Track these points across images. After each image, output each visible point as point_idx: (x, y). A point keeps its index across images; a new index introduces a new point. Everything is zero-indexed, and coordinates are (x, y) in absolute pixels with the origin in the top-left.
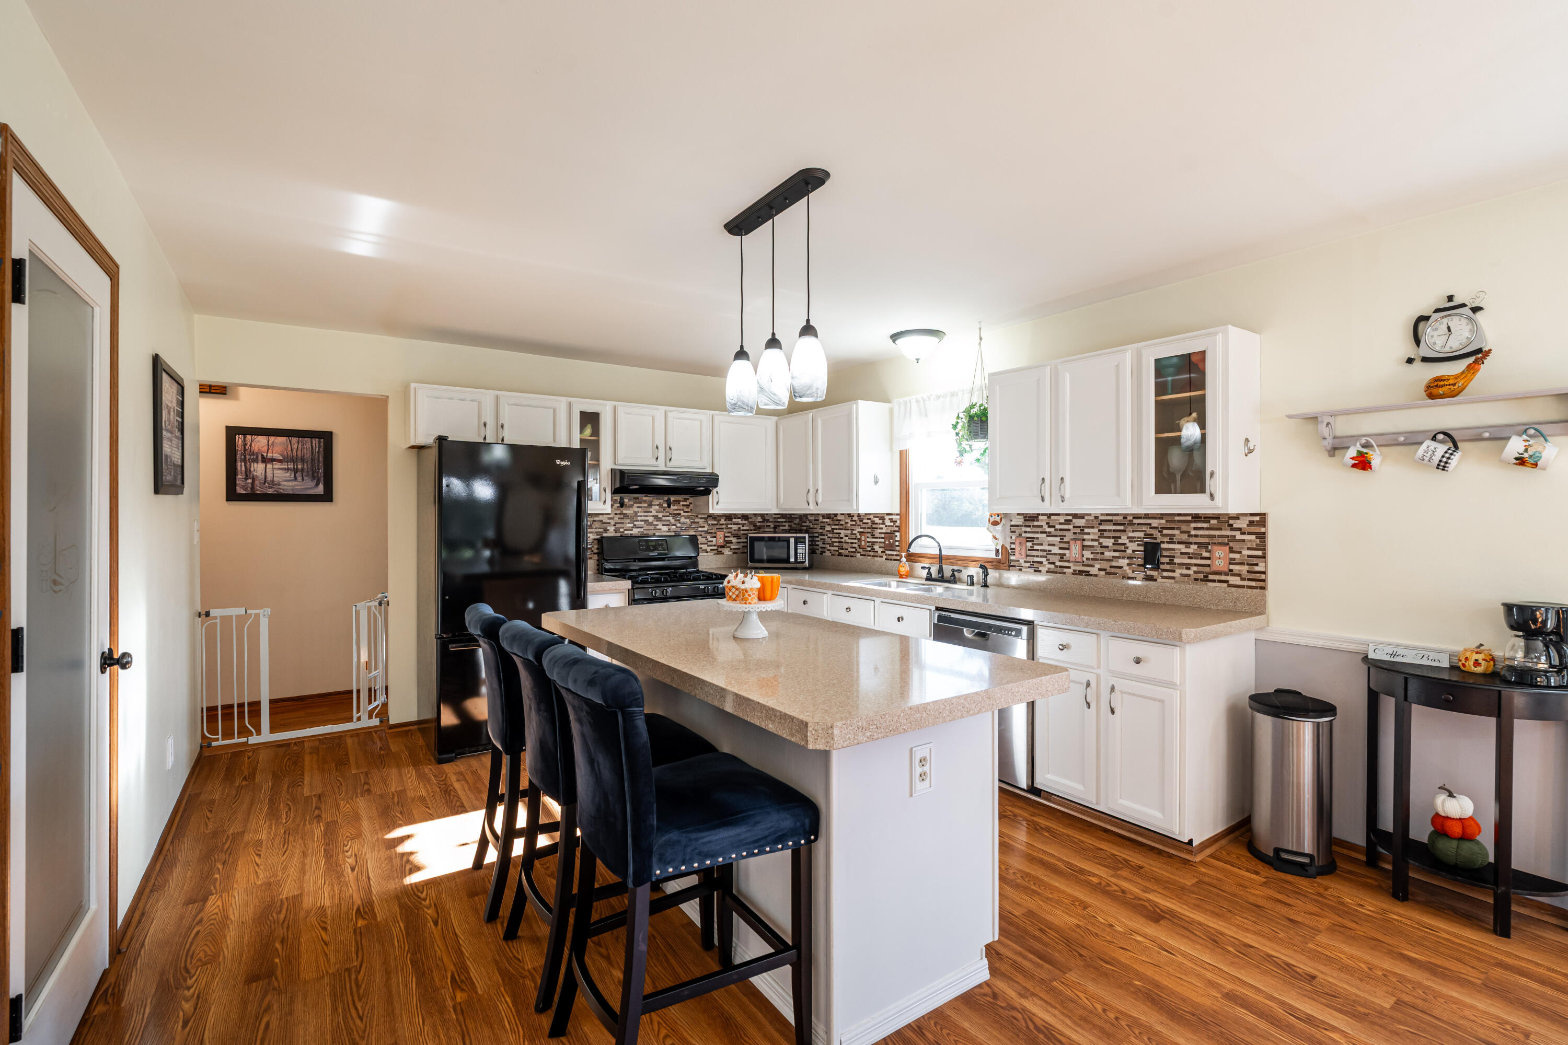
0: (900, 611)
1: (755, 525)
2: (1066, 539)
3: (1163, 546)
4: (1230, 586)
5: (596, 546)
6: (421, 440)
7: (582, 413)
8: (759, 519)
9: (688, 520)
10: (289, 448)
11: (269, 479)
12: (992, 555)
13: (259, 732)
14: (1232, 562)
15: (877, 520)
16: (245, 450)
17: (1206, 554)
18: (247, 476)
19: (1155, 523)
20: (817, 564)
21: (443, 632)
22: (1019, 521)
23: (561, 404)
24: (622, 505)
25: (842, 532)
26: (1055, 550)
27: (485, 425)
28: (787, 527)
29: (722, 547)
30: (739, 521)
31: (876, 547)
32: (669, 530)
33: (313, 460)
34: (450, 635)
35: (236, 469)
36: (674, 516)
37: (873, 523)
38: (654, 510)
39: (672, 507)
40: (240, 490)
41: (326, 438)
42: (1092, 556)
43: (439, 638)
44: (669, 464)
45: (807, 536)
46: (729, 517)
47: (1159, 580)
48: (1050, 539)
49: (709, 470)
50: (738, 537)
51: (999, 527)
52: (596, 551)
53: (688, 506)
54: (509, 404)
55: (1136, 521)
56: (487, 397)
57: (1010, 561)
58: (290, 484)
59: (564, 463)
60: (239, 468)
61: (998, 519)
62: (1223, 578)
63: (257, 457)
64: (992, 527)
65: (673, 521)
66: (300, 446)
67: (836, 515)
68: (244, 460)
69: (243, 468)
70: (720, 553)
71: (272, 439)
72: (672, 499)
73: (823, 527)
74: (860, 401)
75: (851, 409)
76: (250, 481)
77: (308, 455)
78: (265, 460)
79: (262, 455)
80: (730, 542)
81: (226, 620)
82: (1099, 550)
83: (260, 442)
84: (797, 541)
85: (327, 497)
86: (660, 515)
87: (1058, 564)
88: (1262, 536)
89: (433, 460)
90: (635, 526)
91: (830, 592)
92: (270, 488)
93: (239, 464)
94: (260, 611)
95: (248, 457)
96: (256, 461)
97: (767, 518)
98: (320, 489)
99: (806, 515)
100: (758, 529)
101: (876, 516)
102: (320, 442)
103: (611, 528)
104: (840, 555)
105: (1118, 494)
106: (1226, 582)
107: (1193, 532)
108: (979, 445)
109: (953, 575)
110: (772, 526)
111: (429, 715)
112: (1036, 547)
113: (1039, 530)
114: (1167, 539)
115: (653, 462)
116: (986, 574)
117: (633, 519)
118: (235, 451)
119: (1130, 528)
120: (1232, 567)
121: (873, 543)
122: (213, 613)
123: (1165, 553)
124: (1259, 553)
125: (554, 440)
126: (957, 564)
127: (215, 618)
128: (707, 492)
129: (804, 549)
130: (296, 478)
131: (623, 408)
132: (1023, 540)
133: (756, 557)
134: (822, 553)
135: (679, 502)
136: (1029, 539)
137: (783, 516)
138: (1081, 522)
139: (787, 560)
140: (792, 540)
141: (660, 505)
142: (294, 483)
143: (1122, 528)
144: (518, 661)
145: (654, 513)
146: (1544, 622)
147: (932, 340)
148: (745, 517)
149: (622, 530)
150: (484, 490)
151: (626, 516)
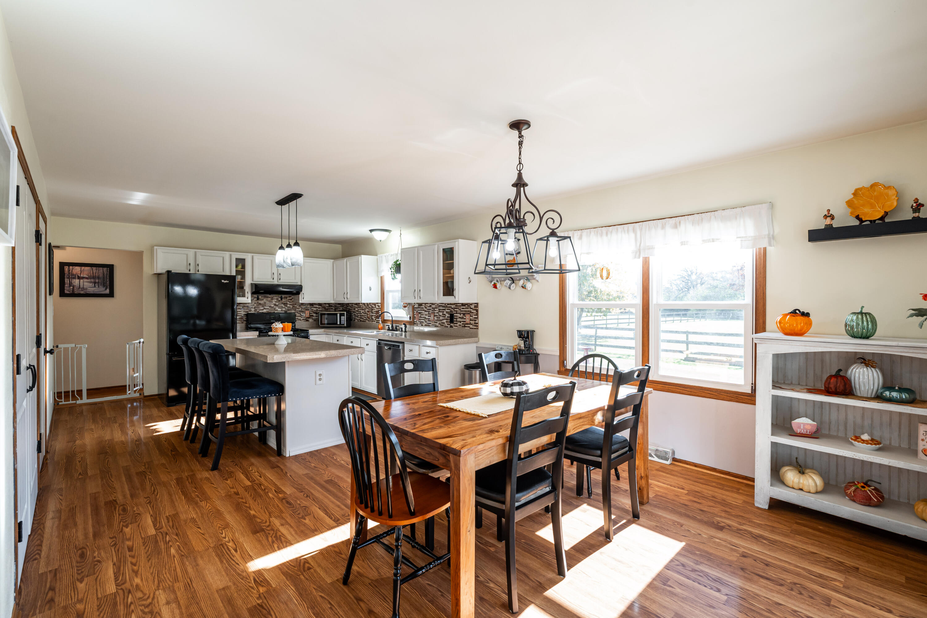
0: (368, 342)
1: (325, 308)
2: (430, 313)
3: (455, 315)
4: (470, 328)
5: (245, 318)
6: (159, 271)
7: (236, 259)
8: (327, 305)
9: (291, 306)
10: (92, 272)
11: (81, 286)
12: (408, 320)
13: (81, 399)
14: (471, 320)
15: (373, 306)
16: (69, 273)
17: (465, 318)
18: (70, 285)
19: (453, 306)
20: (350, 325)
21: (169, 352)
22: (416, 306)
23: (227, 255)
24: (258, 299)
25: (361, 311)
26: (427, 317)
27: (190, 264)
28: (341, 309)
29: (308, 318)
30: (317, 306)
31: (373, 317)
32: (282, 310)
33: (104, 278)
34: (173, 353)
35: (64, 282)
36: (284, 304)
37: (372, 307)
38: (274, 301)
39: (283, 300)
40: (66, 292)
41: (111, 268)
42: (436, 319)
43: (167, 354)
44: (279, 281)
45: (345, 313)
46: (312, 305)
47: (454, 327)
48: (426, 313)
49: (300, 284)
50: (316, 313)
51: (407, 308)
52: (245, 320)
53: (291, 300)
54: (201, 255)
55: (448, 306)
56: (191, 252)
57: (414, 321)
58: (92, 289)
59: (226, 282)
60: (66, 281)
61: (406, 305)
62: (469, 325)
63: (75, 276)
64: (404, 308)
65: (283, 306)
66: (97, 271)
67: (359, 303)
68: (69, 278)
69: (68, 282)
70: (307, 321)
71: (83, 268)
72: (283, 296)
73: (355, 309)
74: (362, 256)
75: (359, 259)
76: (72, 287)
77: (101, 275)
78: (79, 278)
79: (78, 276)
80: (313, 316)
81: (66, 349)
82: (439, 317)
83: (77, 269)
84: (341, 315)
85: (111, 295)
86: (277, 304)
87: (428, 322)
88: (477, 311)
89: (165, 280)
90: (265, 309)
91: (347, 336)
92: (82, 291)
93: (66, 280)
94: (82, 346)
95: (71, 276)
96: (74, 278)
97: (331, 305)
98: (108, 291)
99: (348, 304)
100: (327, 310)
101: (373, 304)
102: (107, 270)
103: (253, 310)
104: (361, 321)
105: (434, 296)
106: (469, 327)
107: (462, 310)
108: (399, 276)
109: (396, 328)
110: (334, 308)
111: (164, 391)
112: (422, 316)
113: (423, 309)
114: (455, 312)
115: (272, 280)
116: (406, 327)
117: (263, 305)
118: (64, 274)
119: (446, 308)
120: (471, 322)
121: (372, 316)
122: (60, 346)
123: (455, 317)
124: (476, 317)
125: (223, 271)
126: (397, 324)
127: (61, 348)
128: (298, 293)
129: (344, 318)
130: (95, 286)
131: (256, 257)
132: (418, 313)
133: (323, 323)
134: (354, 320)
135: (287, 298)
136: (420, 313)
137: (339, 304)
138: (434, 306)
139: (337, 324)
140: (338, 315)
141: (277, 299)
142: (94, 289)
143: (444, 308)
144: (193, 349)
145: (274, 303)
146: (524, 335)
147: (387, 233)
148: (320, 304)
149: (258, 310)
150: (193, 291)
151: (260, 304)
